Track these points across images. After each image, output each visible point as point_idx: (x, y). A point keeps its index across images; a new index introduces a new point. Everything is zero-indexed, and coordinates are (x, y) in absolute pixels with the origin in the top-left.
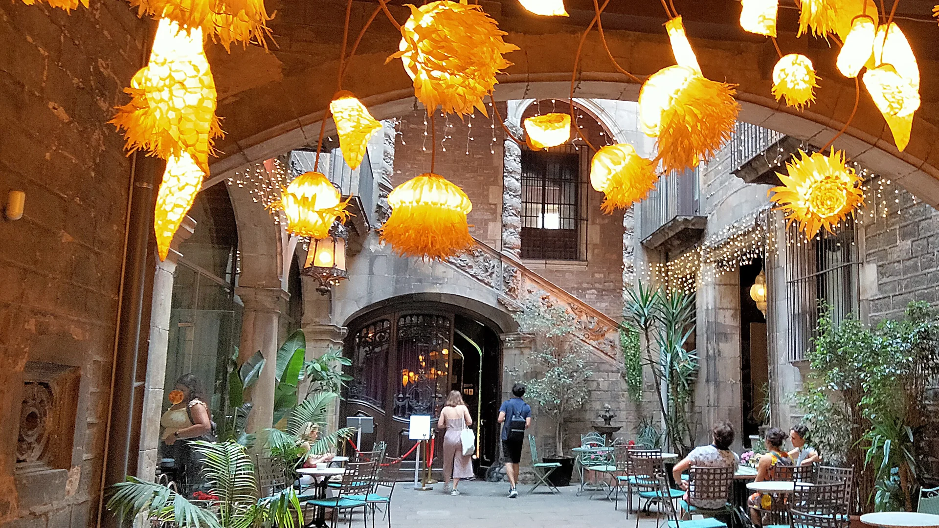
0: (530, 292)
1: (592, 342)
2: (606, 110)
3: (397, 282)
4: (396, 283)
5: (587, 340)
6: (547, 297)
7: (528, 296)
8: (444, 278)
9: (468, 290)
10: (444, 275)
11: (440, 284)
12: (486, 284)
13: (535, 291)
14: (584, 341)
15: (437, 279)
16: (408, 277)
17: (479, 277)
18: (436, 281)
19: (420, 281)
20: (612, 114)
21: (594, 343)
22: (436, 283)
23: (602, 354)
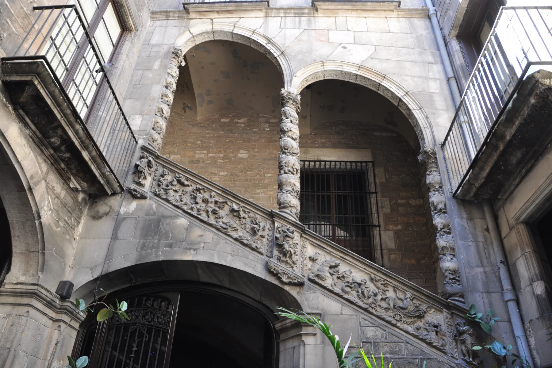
0: (312, 259)
1: (405, 327)
2: (388, 76)
3: (143, 247)
4: (142, 249)
5: (399, 324)
6: (336, 266)
7: (309, 264)
8: (199, 243)
9: (230, 257)
10: (199, 239)
11: (195, 250)
12: (253, 249)
13: (319, 257)
14: (394, 325)
15: (192, 243)
16: (156, 241)
17: (245, 242)
18: (192, 246)
19: (171, 246)
20: (395, 78)
21: (410, 329)
22: (190, 249)
23: (425, 345)
